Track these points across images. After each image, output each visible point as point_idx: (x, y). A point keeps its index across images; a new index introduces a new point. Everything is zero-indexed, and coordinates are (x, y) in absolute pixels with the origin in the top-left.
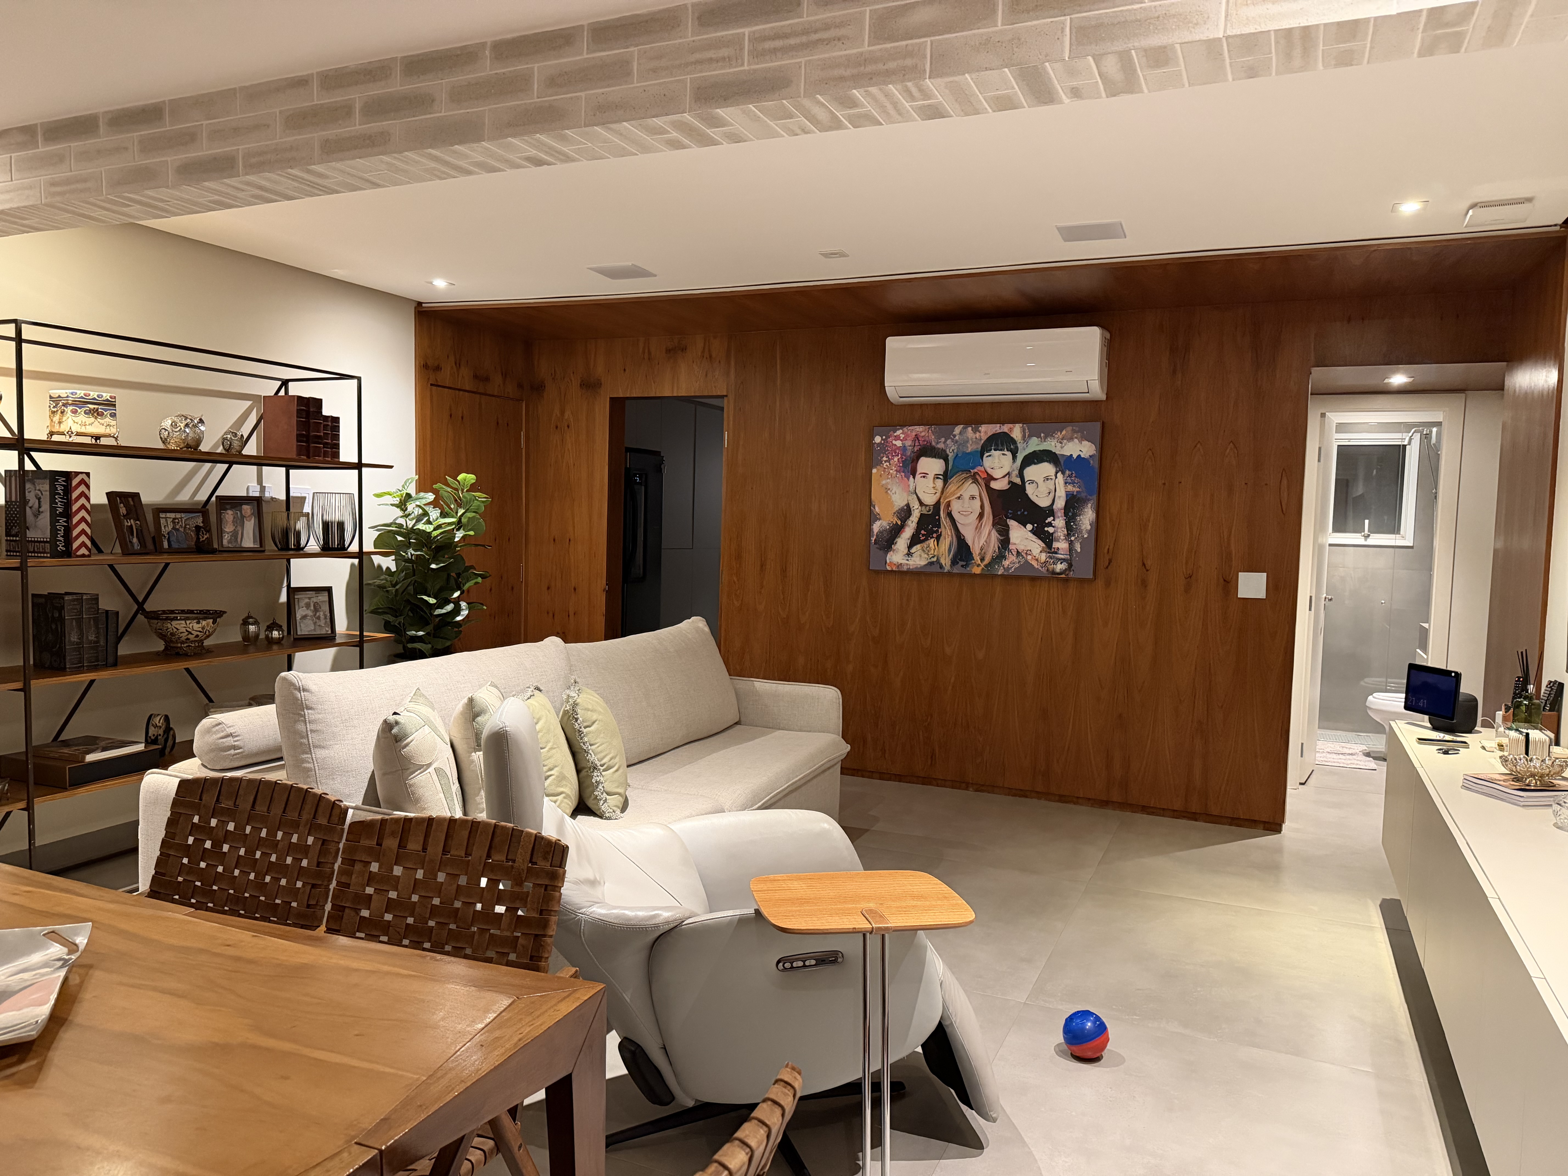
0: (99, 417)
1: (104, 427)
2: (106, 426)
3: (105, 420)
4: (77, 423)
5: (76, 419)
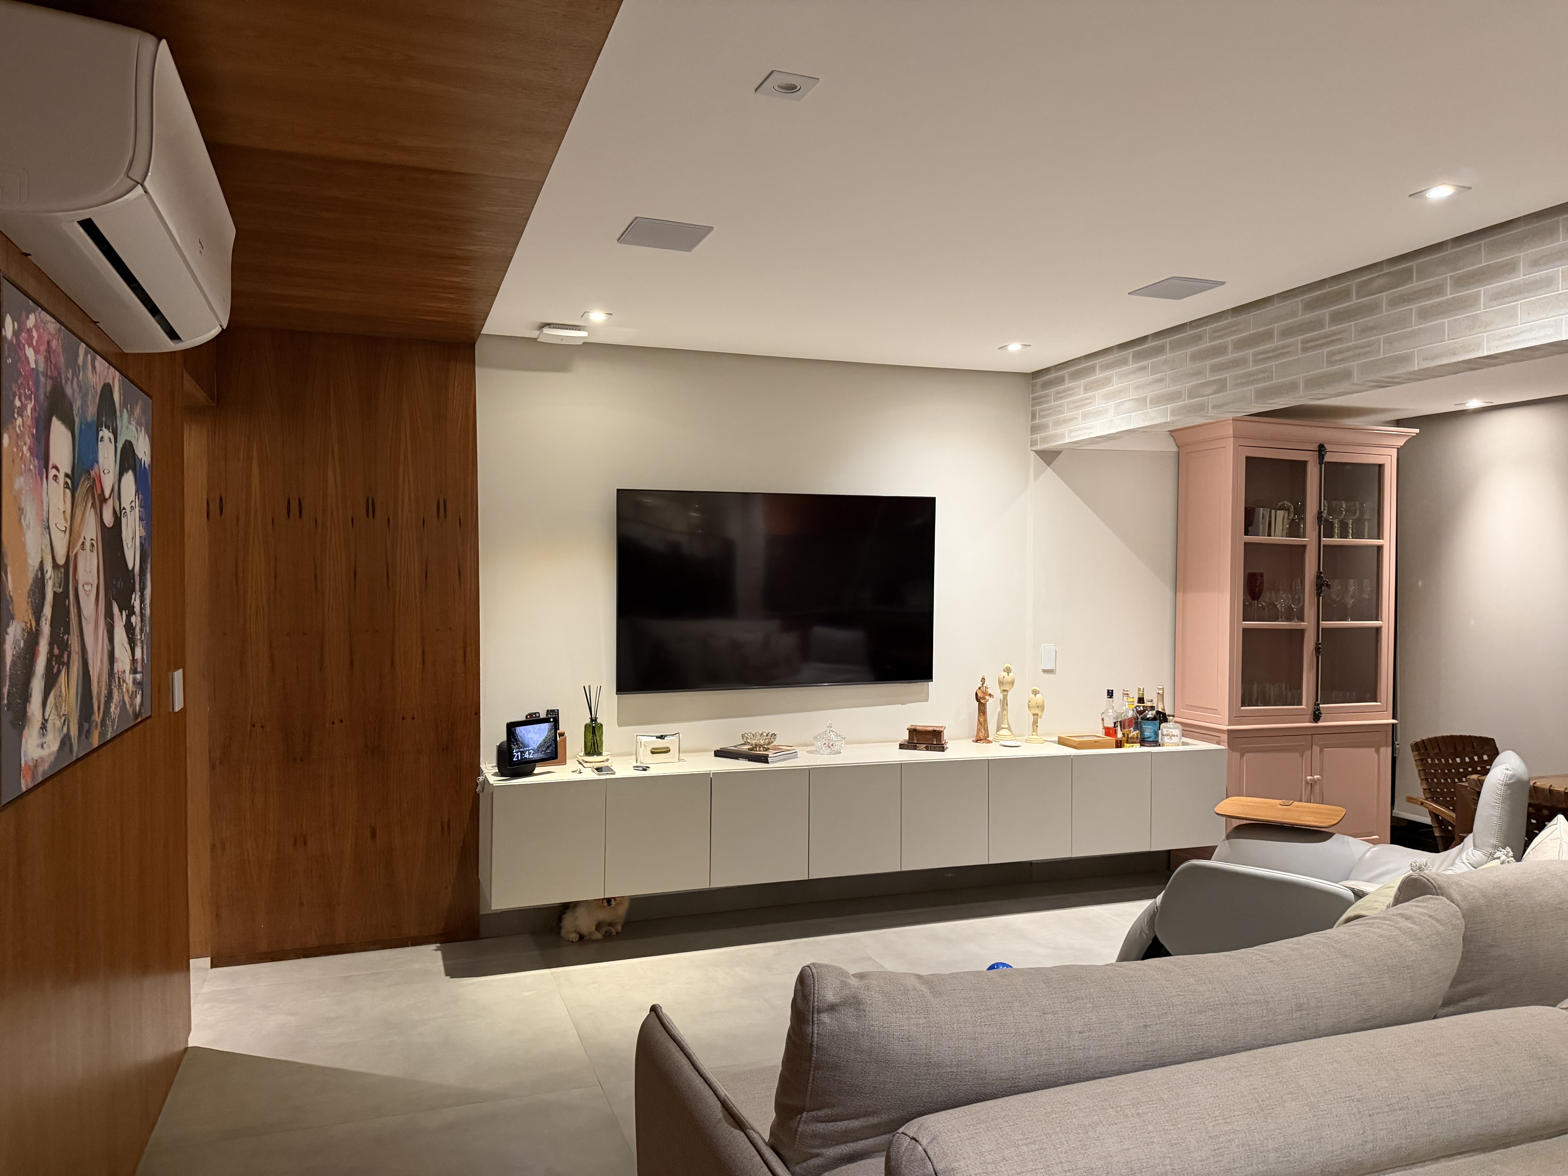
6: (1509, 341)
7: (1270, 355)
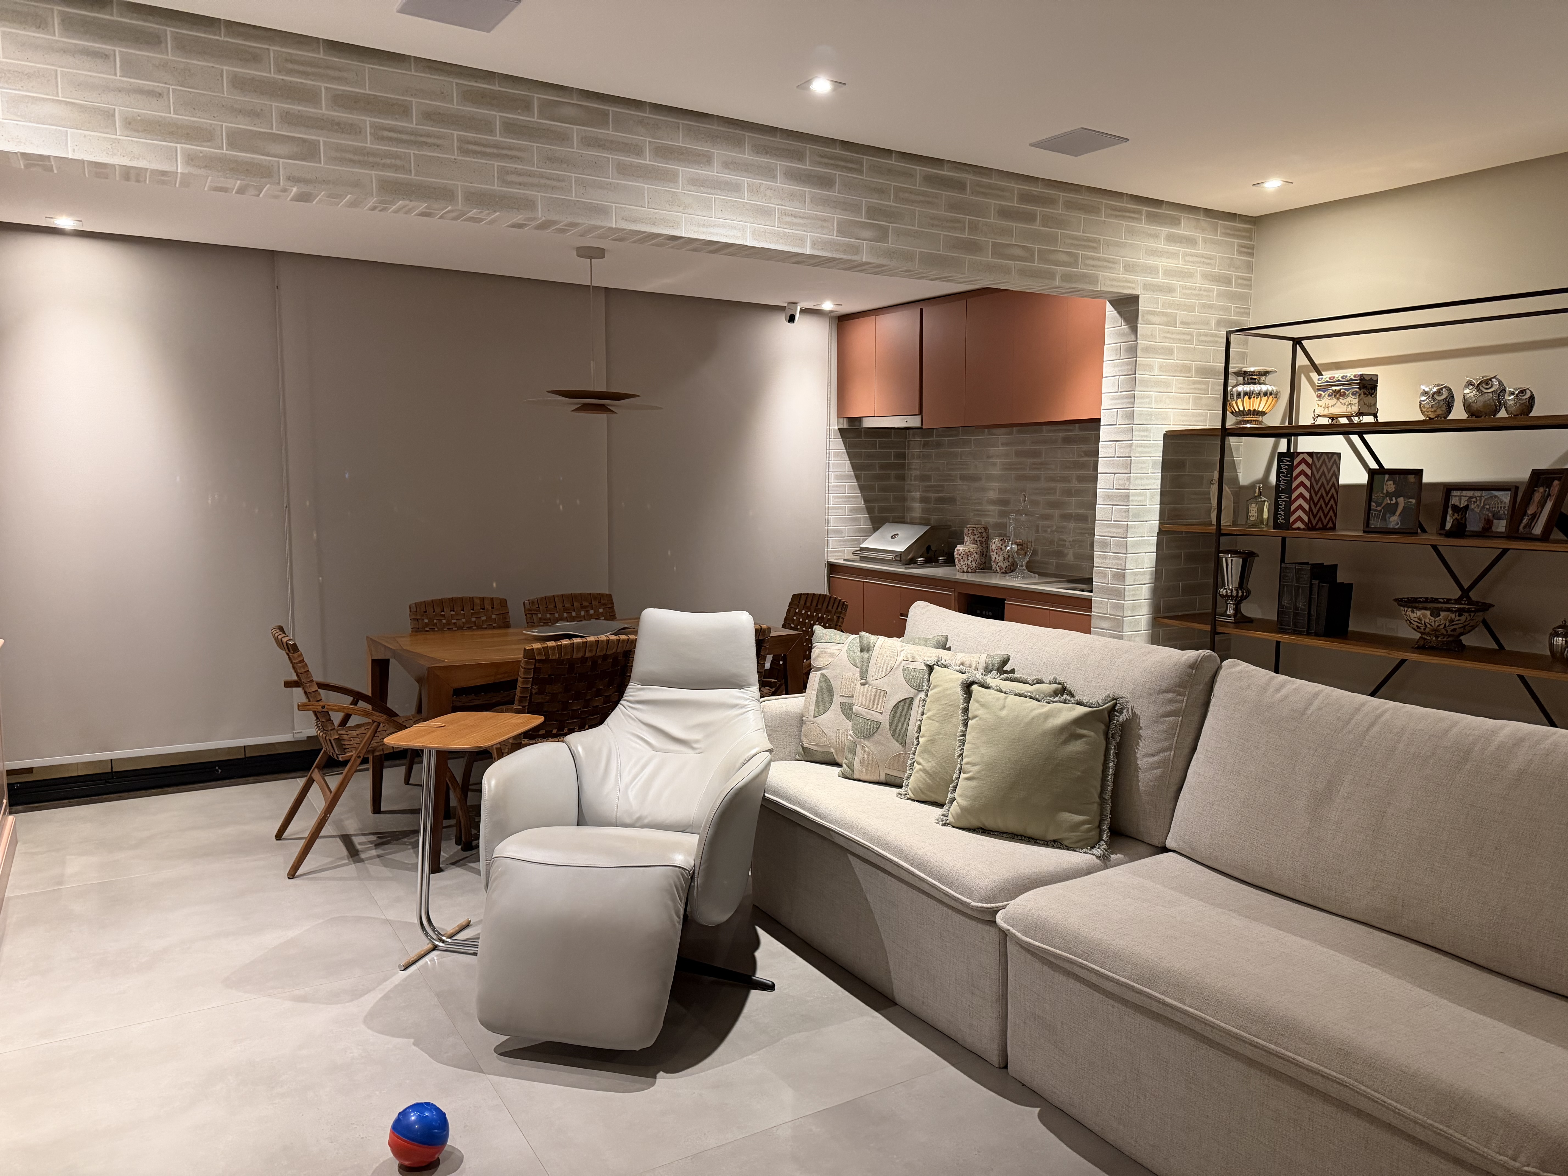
0: (1341, 398)
1: (1346, 406)
2: (1348, 406)
3: (1348, 399)
4: (1321, 406)
5: (1320, 403)
6: (704, 229)
7: (404, 137)
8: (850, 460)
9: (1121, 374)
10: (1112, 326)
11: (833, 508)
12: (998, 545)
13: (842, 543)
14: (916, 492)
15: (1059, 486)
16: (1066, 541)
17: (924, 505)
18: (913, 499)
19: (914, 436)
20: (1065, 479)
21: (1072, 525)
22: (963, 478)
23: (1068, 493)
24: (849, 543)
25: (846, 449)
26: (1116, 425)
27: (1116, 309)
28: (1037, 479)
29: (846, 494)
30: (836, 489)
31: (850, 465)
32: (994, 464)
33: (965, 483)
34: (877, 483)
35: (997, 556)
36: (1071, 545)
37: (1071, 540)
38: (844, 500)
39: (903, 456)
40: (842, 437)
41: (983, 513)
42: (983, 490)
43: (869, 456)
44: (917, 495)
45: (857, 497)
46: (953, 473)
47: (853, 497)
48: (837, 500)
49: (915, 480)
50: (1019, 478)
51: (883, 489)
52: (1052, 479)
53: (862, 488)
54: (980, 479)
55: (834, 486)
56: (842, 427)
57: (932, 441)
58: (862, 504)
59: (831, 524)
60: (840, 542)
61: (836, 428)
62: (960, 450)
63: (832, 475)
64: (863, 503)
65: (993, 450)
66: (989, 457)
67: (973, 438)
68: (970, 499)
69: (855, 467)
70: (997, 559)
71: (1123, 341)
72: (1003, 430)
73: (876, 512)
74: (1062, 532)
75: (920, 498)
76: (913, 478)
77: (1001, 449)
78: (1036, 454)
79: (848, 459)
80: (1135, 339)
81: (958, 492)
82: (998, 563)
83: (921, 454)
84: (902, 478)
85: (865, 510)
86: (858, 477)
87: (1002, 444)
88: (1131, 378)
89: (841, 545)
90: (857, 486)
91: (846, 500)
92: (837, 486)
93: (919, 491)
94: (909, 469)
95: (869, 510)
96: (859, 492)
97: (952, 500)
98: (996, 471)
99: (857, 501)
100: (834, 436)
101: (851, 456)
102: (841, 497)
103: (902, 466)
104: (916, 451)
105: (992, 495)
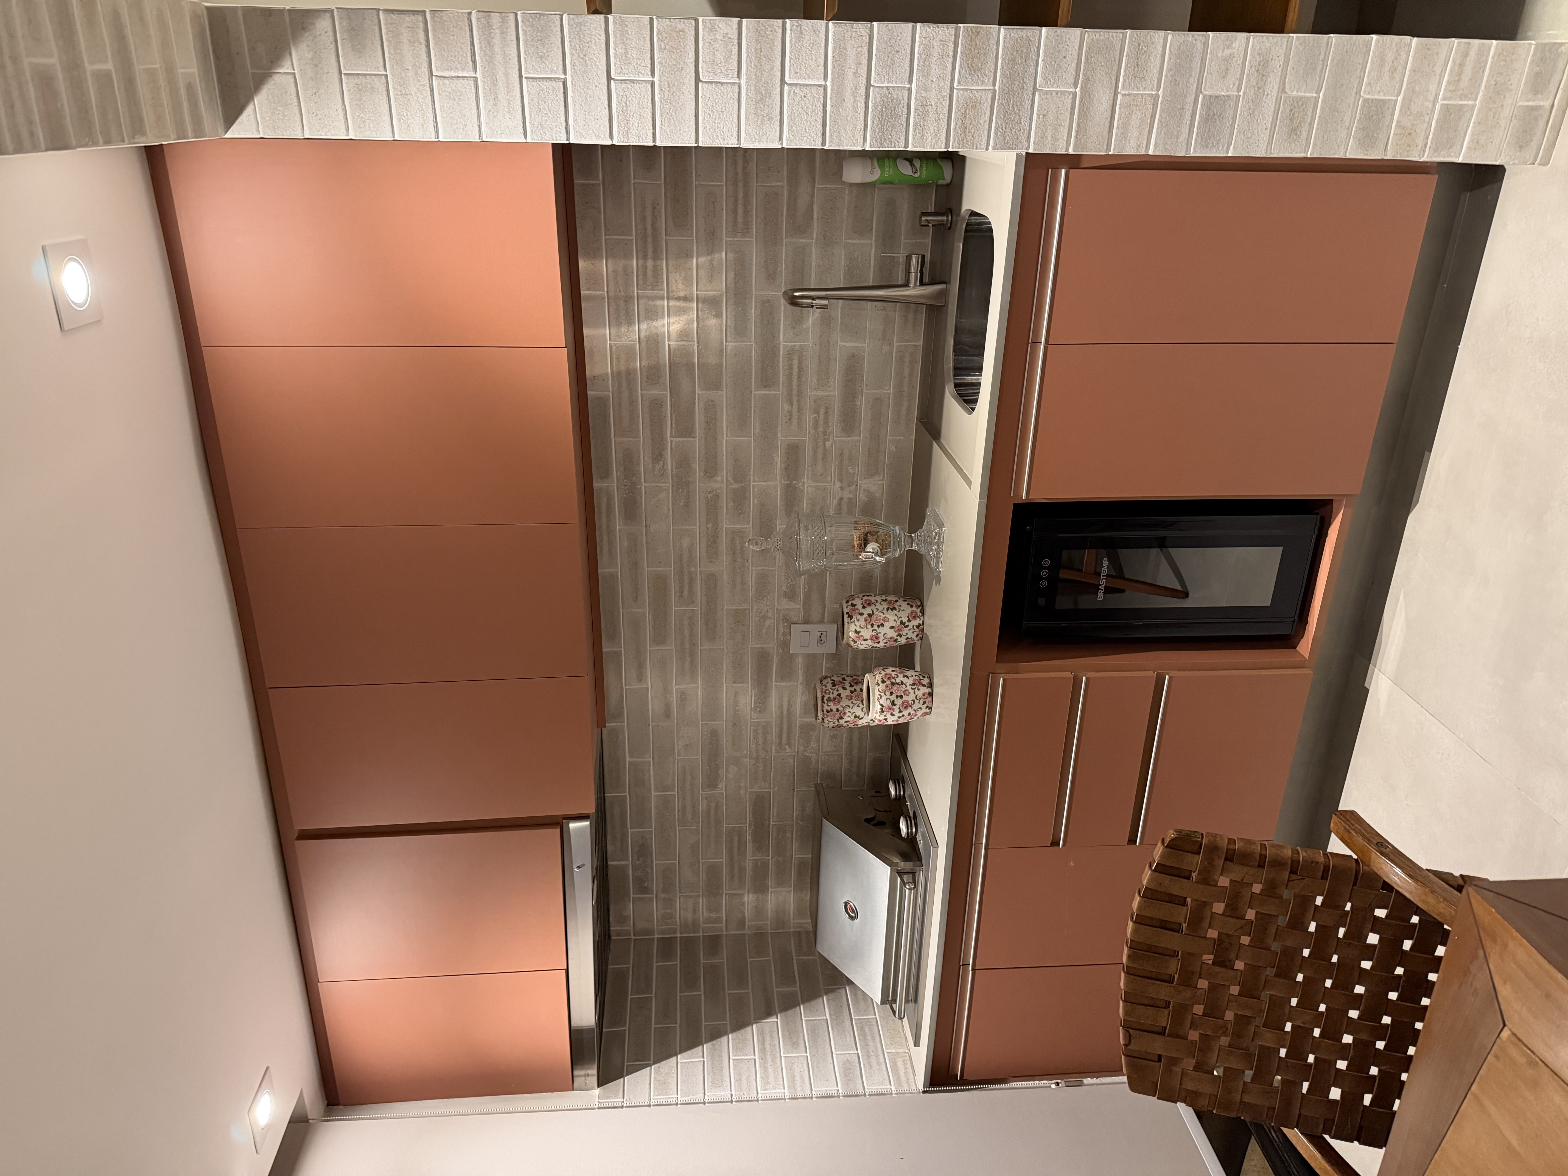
8: (676, 1055)
9: (425, 69)
10: (296, 110)
11: (792, 1085)
12: (862, 623)
13: (873, 1060)
14: (743, 904)
15: (726, 525)
16: (841, 499)
17: (771, 882)
18: (759, 911)
19: (623, 920)
20: (712, 506)
21: (807, 486)
22: (712, 781)
23: (740, 497)
24: (871, 1043)
25: (650, 1065)
26: (565, 84)
27: (249, 99)
28: (711, 581)
29: (757, 1057)
30: (744, 1081)
31: (685, 1054)
32: (683, 697)
33: (722, 772)
34: (727, 992)
35: (887, 625)
36: (849, 485)
37: (838, 484)
38: (770, 1063)
39: (667, 945)
40: (621, 1076)
41: (785, 720)
42: (736, 722)
43: (666, 1013)
44: (749, 899)
45: (761, 1033)
46: (702, 807)
47: (762, 1042)
48: (771, 1079)
49: (718, 910)
50: (712, 632)
51: (740, 978)
52: (713, 540)
53: (740, 1024)
54: (714, 737)
55: (739, 1088)
56: (595, 1079)
57: (635, 869)
58: (776, 1021)
59: (831, 1089)
60: (871, 1067)
61: (597, 1091)
62: (653, 793)
63: (711, 1095)
64: (773, 1019)
65: (654, 706)
66: (668, 715)
67: (628, 759)
68: (757, 759)
69: (692, 1042)
70: (894, 624)
71: (335, 64)
72: (610, 678)
73: (791, 989)
74: (822, 509)
75: (755, 892)
76: (714, 915)
77: (651, 680)
78: (660, 585)
79: (673, 1059)
80: (328, 15)
81: (742, 792)
82: (901, 623)
83: (663, 896)
84: (714, 942)
85: (790, 1012)
86: (715, 1035)
87: (640, 678)
88: (434, 30)
89: (879, 1064)
90: (735, 1034)
91: (769, 1058)
92: (739, 1081)
93: (742, 895)
94: (695, 926)
95: (789, 1004)
96: (749, 1029)
97: (760, 804)
98: (697, 690)
99: (771, 1032)
100: (616, 1097)
101: (665, 1053)
102: (765, 1068)
103: (689, 943)
104: (656, 910)
105: (747, 699)
